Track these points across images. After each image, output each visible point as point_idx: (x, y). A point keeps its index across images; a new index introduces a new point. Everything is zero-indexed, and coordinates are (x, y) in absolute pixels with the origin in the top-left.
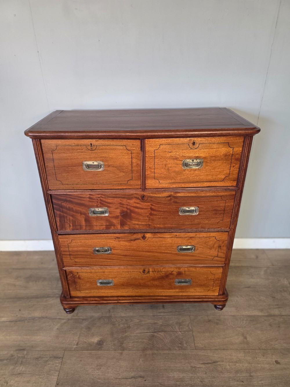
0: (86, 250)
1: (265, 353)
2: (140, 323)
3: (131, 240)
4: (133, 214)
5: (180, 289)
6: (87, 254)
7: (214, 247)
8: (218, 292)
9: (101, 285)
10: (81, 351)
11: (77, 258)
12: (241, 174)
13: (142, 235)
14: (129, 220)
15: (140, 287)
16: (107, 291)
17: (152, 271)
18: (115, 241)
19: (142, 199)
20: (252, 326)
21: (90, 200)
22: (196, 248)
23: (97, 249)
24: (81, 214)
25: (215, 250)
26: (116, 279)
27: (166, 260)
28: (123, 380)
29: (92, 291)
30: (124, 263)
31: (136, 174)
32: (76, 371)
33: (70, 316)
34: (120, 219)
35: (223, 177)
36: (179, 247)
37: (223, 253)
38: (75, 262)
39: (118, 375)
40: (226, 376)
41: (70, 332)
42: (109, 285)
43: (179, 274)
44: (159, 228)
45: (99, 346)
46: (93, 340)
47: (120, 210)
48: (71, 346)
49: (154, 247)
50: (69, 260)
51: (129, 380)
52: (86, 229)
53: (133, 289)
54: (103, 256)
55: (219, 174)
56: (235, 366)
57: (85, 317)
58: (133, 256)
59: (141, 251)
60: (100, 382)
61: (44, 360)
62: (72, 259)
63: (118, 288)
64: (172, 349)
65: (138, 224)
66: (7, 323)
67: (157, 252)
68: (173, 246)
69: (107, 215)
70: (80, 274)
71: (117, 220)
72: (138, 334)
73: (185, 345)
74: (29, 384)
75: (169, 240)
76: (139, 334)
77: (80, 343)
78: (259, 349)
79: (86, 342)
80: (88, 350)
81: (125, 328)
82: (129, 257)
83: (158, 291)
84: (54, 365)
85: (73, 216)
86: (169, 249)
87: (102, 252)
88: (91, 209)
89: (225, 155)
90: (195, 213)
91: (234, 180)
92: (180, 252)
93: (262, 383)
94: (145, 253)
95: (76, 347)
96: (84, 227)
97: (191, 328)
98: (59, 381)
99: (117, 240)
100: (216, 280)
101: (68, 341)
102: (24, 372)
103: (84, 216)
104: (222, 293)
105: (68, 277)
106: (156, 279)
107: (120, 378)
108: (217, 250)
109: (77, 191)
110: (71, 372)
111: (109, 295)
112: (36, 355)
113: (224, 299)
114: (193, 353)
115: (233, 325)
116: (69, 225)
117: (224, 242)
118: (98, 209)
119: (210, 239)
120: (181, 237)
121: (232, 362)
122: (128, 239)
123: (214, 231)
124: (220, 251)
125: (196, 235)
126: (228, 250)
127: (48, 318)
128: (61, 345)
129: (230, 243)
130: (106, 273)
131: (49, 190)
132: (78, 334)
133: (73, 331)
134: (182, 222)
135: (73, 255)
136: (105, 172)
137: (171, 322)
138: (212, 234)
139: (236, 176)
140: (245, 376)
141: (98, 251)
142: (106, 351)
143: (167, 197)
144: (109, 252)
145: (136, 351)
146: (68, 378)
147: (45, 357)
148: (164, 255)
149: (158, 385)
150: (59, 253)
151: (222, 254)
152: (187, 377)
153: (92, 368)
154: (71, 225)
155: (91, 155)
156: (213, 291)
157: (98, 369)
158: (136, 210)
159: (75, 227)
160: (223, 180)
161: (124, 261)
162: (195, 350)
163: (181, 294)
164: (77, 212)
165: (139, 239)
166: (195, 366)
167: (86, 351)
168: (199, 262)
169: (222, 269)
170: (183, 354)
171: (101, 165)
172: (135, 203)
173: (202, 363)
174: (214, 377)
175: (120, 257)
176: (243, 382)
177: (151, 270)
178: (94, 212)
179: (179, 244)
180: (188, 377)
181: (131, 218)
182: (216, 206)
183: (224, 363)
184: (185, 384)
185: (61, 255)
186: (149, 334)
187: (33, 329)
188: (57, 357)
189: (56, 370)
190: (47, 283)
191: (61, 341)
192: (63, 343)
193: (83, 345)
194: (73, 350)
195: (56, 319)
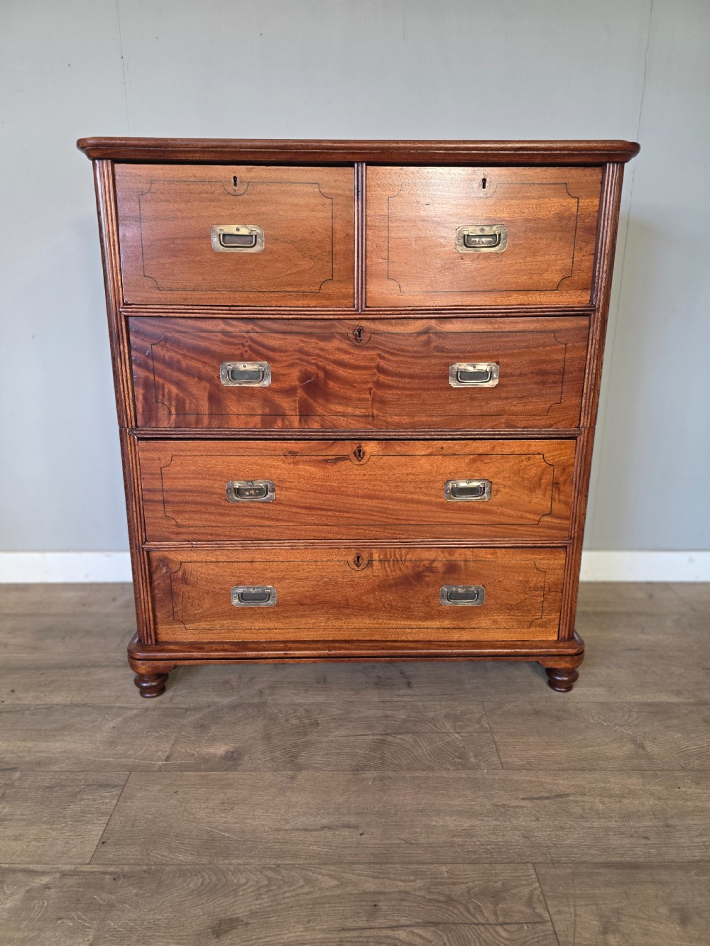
0: (207, 489)
1: (701, 778)
2: (344, 717)
3: (326, 461)
4: (331, 384)
5: (453, 619)
6: (209, 501)
7: (540, 485)
8: (557, 630)
9: (243, 604)
10: (178, 773)
11: (183, 512)
12: (599, 267)
13: (355, 448)
14: (320, 401)
15: (348, 612)
16: (257, 625)
17: (380, 561)
18: (284, 462)
19: (356, 339)
20: (656, 723)
21: (226, 339)
22: (495, 487)
23: (237, 485)
24: (200, 378)
25: (544, 496)
26: (284, 585)
27: (415, 523)
28: (297, 833)
29: (218, 624)
30: (305, 531)
31: (344, 264)
32: (161, 814)
33: (151, 702)
34: (300, 398)
35: (557, 278)
36: (450, 486)
37: (566, 503)
38: (177, 525)
39: (283, 822)
40: (596, 825)
41: (149, 734)
42: (263, 604)
43: (452, 568)
44: (399, 426)
45: (230, 763)
46: (213, 750)
47: (300, 371)
48: (148, 762)
49: (384, 482)
50: (162, 518)
51: (315, 833)
52: (209, 427)
53: (328, 619)
54: (252, 507)
55: (547, 270)
56: (619, 805)
57: (192, 705)
58: (331, 510)
59: (352, 496)
60: (230, 837)
61: (69, 792)
62: (170, 515)
63: (289, 614)
64: (436, 768)
65: (344, 413)
67: (392, 499)
68: (434, 481)
69: (267, 383)
70: (189, 567)
71: (291, 399)
72: (339, 739)
73: (474, 761)
74: (19, 842)
75: (425, 464)
76: (343, 739)
77: (175, 756)
78: (683, 769)
79: (193, 754)
80: (197, 770)
81: (304, 726)
82: (320, 512)
83: (393, 623)
84: (98, 802)
85: (178, 384)
86: (425, 491)
87: (251, 495)
88: (227, 364)
89: (559, 217)
90: (491, 382)
91: (584, 289)
92: (452, 499)
93: (704, 842)
94: (360, 501)
95: (165, 765)
96: (206, 420)
97: (487, 726)
98: (108, 835)
99: (290, 459)
100: (550, 591)
101: (142, 751)
102: (8, 818)
103: (208, 385)
104: (567, 635)
105: (155, 577)
106: (391, 586)
107: (287, 830)
108: (549, 494)
109: (194, 307)
110: (145, 816)
111: (262, 638)
112: (48, 780)
113: (575, 649)
114: (497, 777)
115: (605, 721)
116: (166, 412)
117: (567, 471)
118: (245, 367)
119: (529, 459)
120: (454, 454)
121: (611, 796)
122: (317, 458)
123: (540, 436)
124: (557, 496)
125: (494, 448)
126: (576, 495)
127: (89, 707)
128: (123, 760)
129: (582, 474)
130: (256, 565)
131: (124, 304)
132: (173, 738)
133: (157, 732)
134: (454, 407)
135: (173, 502)
136: (266, 258)
137: (431, 714)
138: (535, 445)
139: (586, 276)
140: (649, 826)
141: (238, 492)
142: (250, 773)
143: (420, 334)
144: (268, 496)
145: (336, 772)
146: (135, 829)
147: (72, 784)
148: (411, 506)
149: (398, 844)
150: (137, 496)
151: (563, 506)
152: (483, 828)
153: (207, 808)
154: (173, 411)
155: (233, 209)
156: (544, 625)
157: (225, 809)
158: (341, 372)
159: (181, 417)
160: (558, 287)
161: (305, 524)
162: (503, 771)
163: (456, 636)
164: (188, 372)
165: (347, 459)
166: (505, 802)
167: (191, 773)
168: (502, 530)
169: (563, 556)
170: (469, 778)
171: (256, 236)
172: (339, 349)
173: (525, 796)
174: (562, 828)
175: (297, 513)
176: (646, 838)
177: (376, 557)
178: (234, 375)
179: (450, 473)
180: (485, 826)
181: (327, 396)
182: (542, 362)
183: (586, 798)
184: (478, 843)
185: (141, 502)
186: (371, 737)
187: (43, 728)
188: (108, 786)
189: (102, 813)
190: (93, 641)
191: (122, 751)
192: (127, 757)
193: (182, 760)
194: (155, 770)
195: (112, 708)
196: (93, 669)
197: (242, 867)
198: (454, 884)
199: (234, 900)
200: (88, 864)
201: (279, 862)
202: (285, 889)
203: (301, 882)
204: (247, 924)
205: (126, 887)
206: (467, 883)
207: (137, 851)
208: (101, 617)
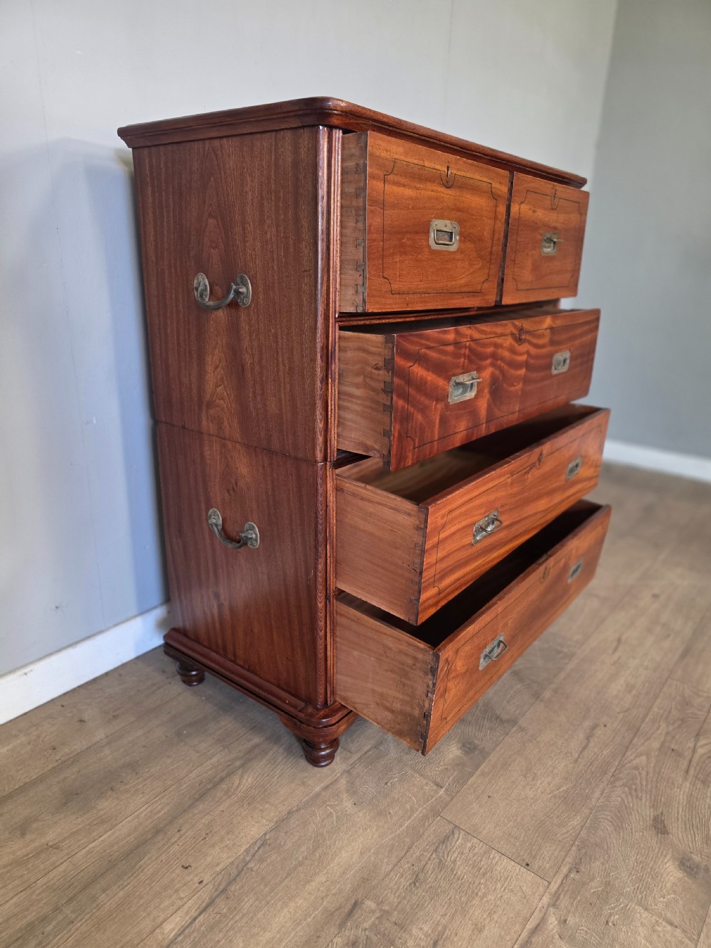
10: (466, 786)
19: (519, 338)
21: (456, 351)
28: (585, 753)
32: (513, 817)
33: (338, 765)
39: (569, 755)
40: (649, 643)
41: (389, 784)
45: (476, 752)
46: (451, 756)
48: (433, 799)
51: (590, 745)
56: (638, 628)
57: (372, 743)
60: (568, 789)
61: (434, 868)
64: (561, 666)
66: (201, 918)
73: (566, 650)
74: (487, 928)
77: (438, 780)
78: (624, 596)
79: (446, 769)
80: (471, 774)
84: (466, 851)
95: (447, 790)
98: (519, 859)
101: (413, 798)
102: (440, 928)
107: (579, 757)
110: (508, 826)
112: (402, 880)
114: (588, 651)
121: (630, 626)
127: (298, 810)
128: (415, 815)
132: (410, 772)
133: (391, 778)
140: (661, 630)
142: (498, 748)
145: (532, 708)
146: (522, 839)
147: (423, 863)
149: (623, 716)
152: (629, 679)
153: (524, 787)
157: (534, 778)
162: (583, 646)
166: (612, 660)
167: (472, 780)
170: (581, 660)
173: (612, 651)
174: (646, 654)
176: (669, 636)
180: (628, 677)
183: (626, 634)
184: (641, 687)
187: (301, 858)
188: (447, 838)
189: (485, 853)
190: (159, 767)
191: (400, 812)
192: (412, 810)
193: (449, 778)
194: (448, 798)
195: (318, 795)
196: (224, 786)
197: (604, 795)
198: (670, 712)
199: (636, 812)
200: (550, 883)
201: (611, 774)
202: (638, 782)
203: (637, 772)
204: (662, 813)
205: (590, 867)
206: (671, 708)
207: (550, 846)
208: (108, 744)
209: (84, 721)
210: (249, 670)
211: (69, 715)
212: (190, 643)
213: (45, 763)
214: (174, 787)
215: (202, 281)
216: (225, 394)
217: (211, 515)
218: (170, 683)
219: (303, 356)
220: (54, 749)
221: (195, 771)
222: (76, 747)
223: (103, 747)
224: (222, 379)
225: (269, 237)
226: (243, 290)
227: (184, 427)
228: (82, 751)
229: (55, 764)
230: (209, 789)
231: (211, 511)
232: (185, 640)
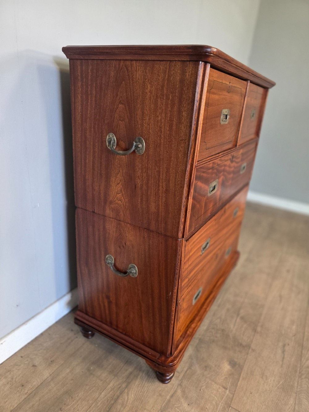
2: (222, 320)
9: (195, 302)
10: (238, 387)
19: (232, 160)
20: (255, 264)
21: (212, 171)
28: (284, 361)
32: (264, 403)
38: (189, 280)
39: (278, 363)
41: (202, 390)
42: (199, 296)
45: (237, 366)
46: (226, 369)
47: (222, 180)
48: (225, 397)
51: (285, 356)
56: (286, 289)
60: (283, 383)
64: (261, 313)
69: (216, 189)
76: (236, 326)
77: (224, 385)
79: (226, 377)
80: (238, 380)
81: (223, 334)
90: (245, 170)
95: (230, 391)
101: (215, 397)
107: (282, 363)
116: (194, 220)
118: (214, 184)
128: (219, 408)
131: (197, 162)
132: (210, 382)
133: (202, 386)
136: (228, 126)
141: (204, 248)
142: (246, 363)
144: (208, 245)
145: (255, 337)
149: (295, 338)
152: (290, 317)
153: (264, 384)
154: (196, 218)
157: (266, 378)
162: (267, 300)
166: (281, 307)
167: (239, 383)
170: (268, 309)
172: (229, 167)
190: (83, 393)
191: (211, 407)
192: (217, 405)
193: (228, 383)
194: (231, 396)
195: (169, 401)
196: (120, 401)
197: (299, 384)
201: (298, 372)
208: (52, 379)
209: (36, 366)
210: (125, 335)
211: (26, 362)
212: (90, 319)
213: (19, 396)
214: (94, 404)
215: (112, 137)
216: (123, 198)
217: (107, 258)
218: (77, 337)
219: (176, 184)
220: (23, 386)
221: (103, 393)
222: (35, 383)
223: (50, 382)
224: (121, 190)
225: (159, 118)
226: (140, 146)
227: (93, 212)
228: (38, 386)
229: (26, 396)
230: (113, 404)
231: (107, 256)
232: (87, 317)
